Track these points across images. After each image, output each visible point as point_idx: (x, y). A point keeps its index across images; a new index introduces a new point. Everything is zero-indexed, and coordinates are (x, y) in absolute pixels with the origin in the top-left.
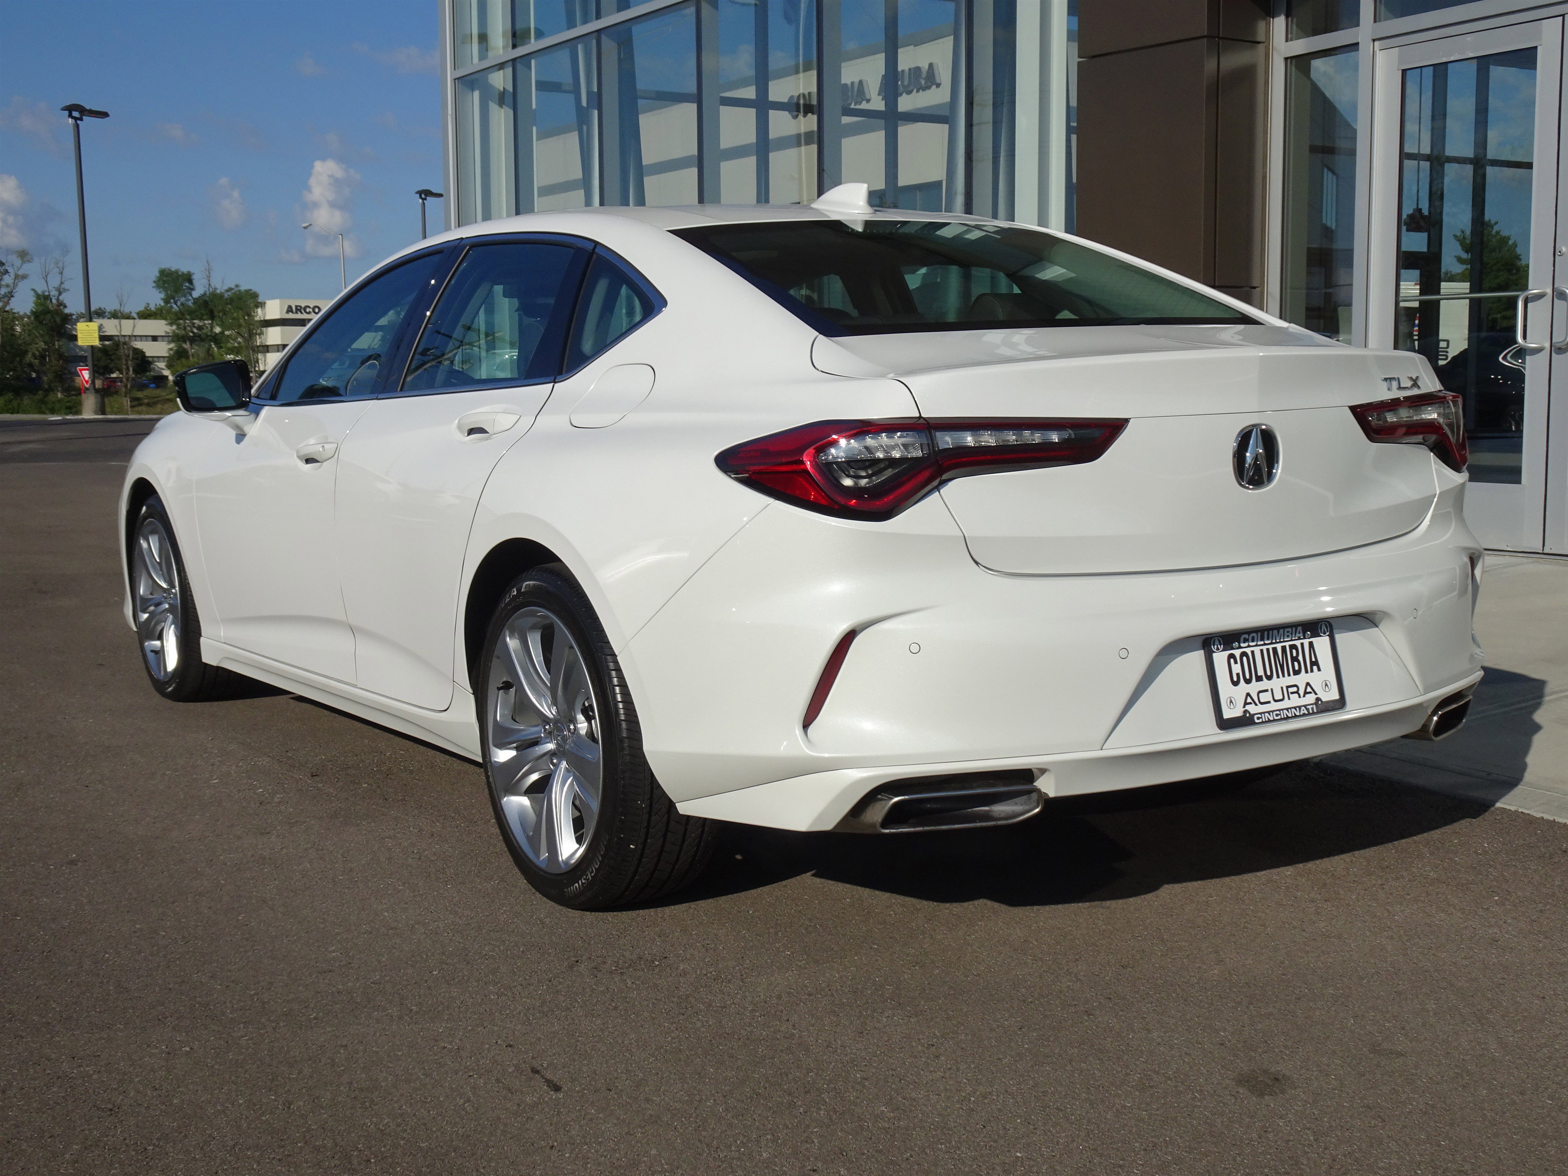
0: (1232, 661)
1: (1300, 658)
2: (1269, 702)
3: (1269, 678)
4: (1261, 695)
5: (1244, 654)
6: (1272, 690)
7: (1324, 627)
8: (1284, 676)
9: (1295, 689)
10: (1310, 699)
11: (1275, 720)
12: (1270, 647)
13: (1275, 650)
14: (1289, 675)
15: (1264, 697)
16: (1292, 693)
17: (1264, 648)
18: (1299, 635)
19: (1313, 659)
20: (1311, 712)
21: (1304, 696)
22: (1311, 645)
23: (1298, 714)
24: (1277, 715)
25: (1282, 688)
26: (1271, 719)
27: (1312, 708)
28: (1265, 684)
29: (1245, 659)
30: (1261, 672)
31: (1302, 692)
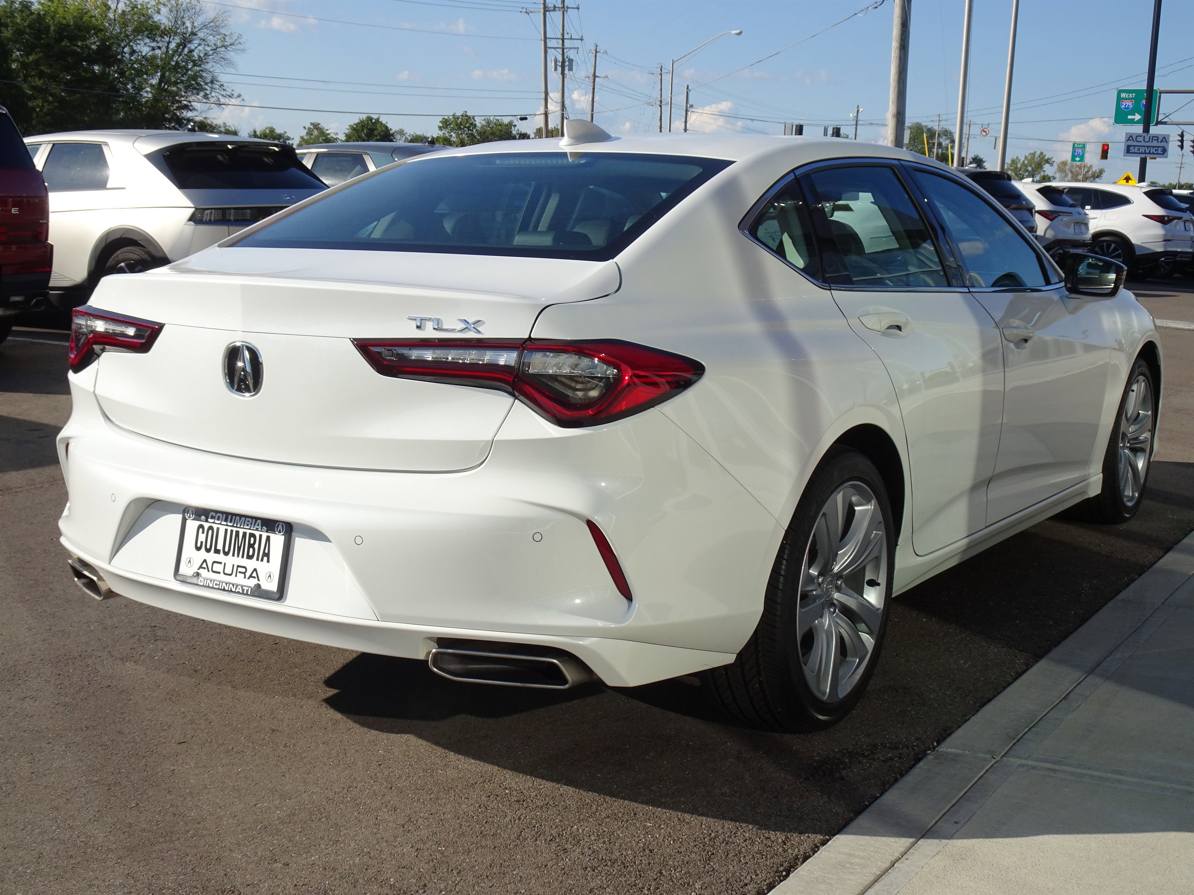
0: (201, 530)
1: (256, 546)
2: (219, 573)
3: (226, 554)
4: (215, 564)
5: (211, 528)
6: (225, 564)
7: (280, 527)
8: (238, 556)
9: (243, 570)
10: (253, 582)
11: (213, 588)
12: (235, 529)
13: (237, 533)
14: (243, 557)
15: (217, 567)
16: (240, 572)
17: (229, 529)
18: (257, 527)
19: (266, 551)
20: (245, 592)
21: (249, 578)
22: (268, 538)
23: (233, 590)
24: (216, 584)
25: (233, 565)
26: (211, 586)
27: (247, 591)
28: (221, 557)
29: (210, 532)
30: (220, 547)
31: (248, 574)
